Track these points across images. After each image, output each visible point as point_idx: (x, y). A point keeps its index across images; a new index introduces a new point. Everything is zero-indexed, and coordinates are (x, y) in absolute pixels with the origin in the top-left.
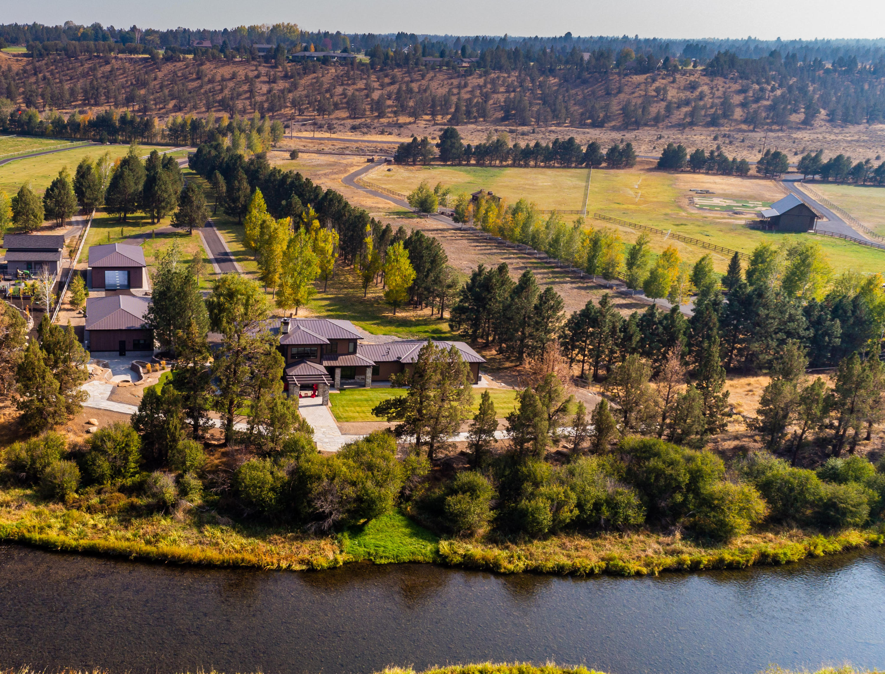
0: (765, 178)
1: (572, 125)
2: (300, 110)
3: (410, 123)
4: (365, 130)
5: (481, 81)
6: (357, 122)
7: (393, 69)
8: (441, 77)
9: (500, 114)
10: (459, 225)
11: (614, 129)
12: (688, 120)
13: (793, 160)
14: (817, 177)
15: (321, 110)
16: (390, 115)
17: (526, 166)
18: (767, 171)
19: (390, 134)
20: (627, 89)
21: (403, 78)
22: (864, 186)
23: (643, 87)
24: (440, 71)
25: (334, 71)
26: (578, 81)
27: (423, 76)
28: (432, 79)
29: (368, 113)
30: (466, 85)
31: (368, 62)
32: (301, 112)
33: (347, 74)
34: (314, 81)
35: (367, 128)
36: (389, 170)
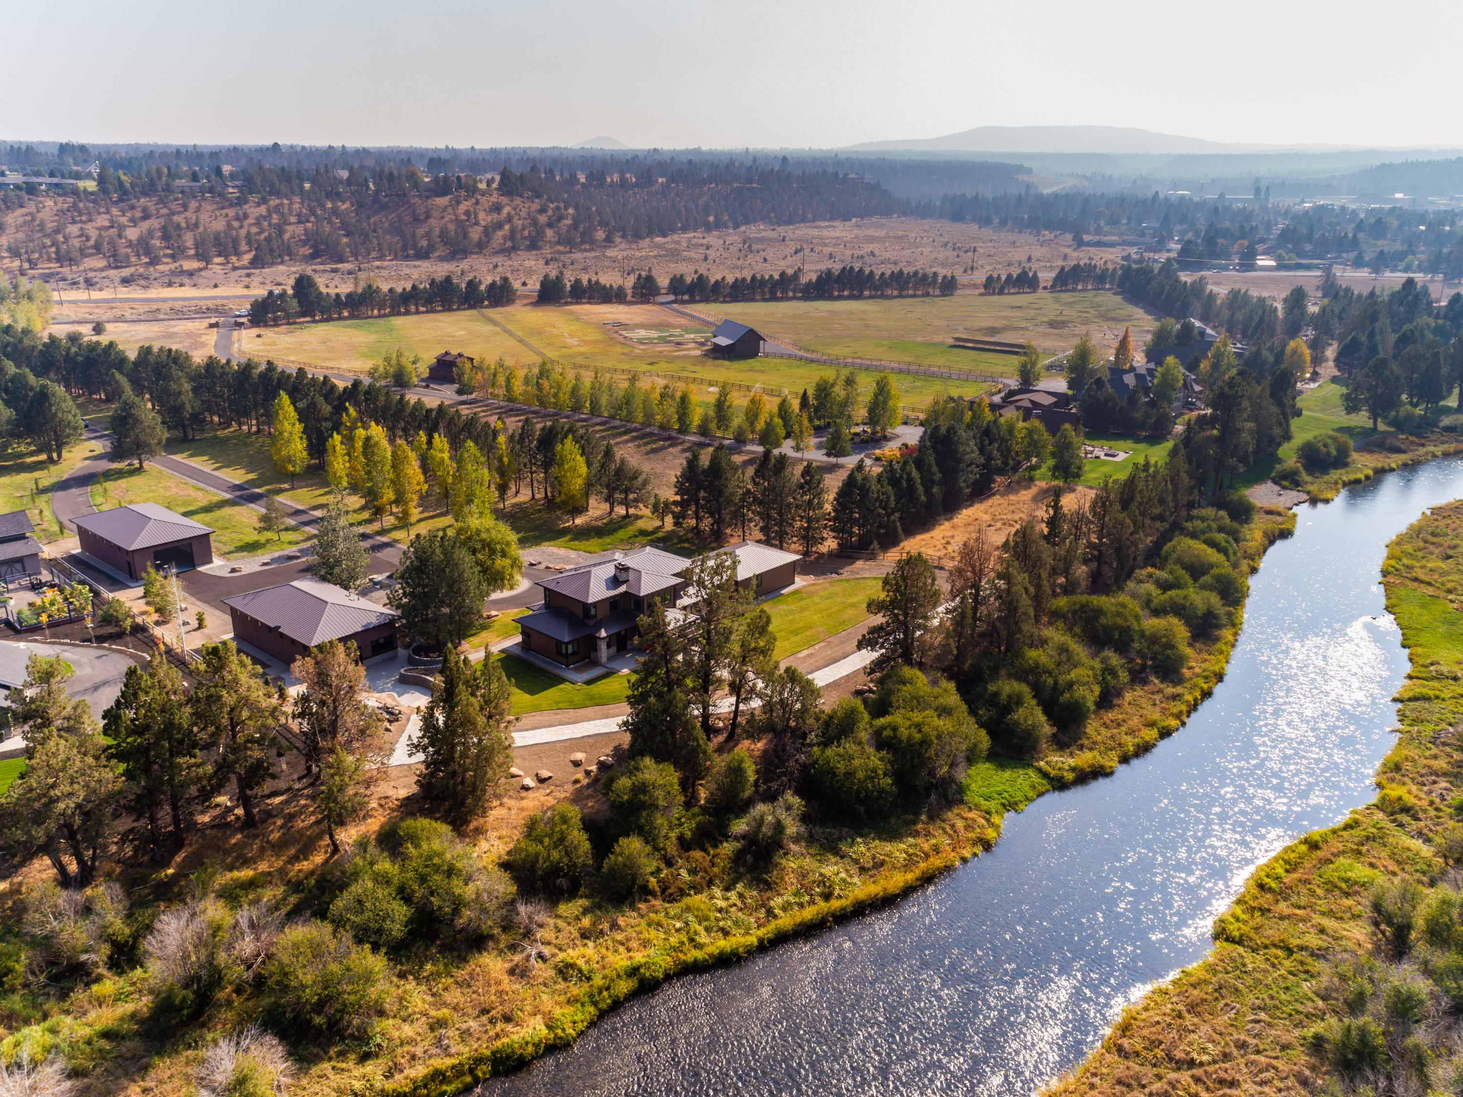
0: (642, 303)
1: (396, 258)
2: (29, 261)
3: (200, 270)
4: (143, 282)
5: (263, 210)
6: (126, 272)
7: (138, 199)
8: (209, 208)
9: (307, 251)
10: (464, 397)
11: (441, 259)
12: (509, 244)
13: (663, 281)
14: (686, 297)
15: (62, 258)
16: (165, 260)
17: (408, 313)
18: (643, 295)
19: (181, 285)
20: (435, 214)
21: (158, 210)
22: (724, 302)
23: (450, 209)
24: (204, 199)
25: (51, 203)
26: (376, 206)
27: (185, 207)
28: (198, 210)
29: (133, 259)
30: (246, 216)
31: (96, 189)
32: (33, 265)
33: (75, 205)
34: (29, 218)
35: (146, 281)
36: (259, 336)
